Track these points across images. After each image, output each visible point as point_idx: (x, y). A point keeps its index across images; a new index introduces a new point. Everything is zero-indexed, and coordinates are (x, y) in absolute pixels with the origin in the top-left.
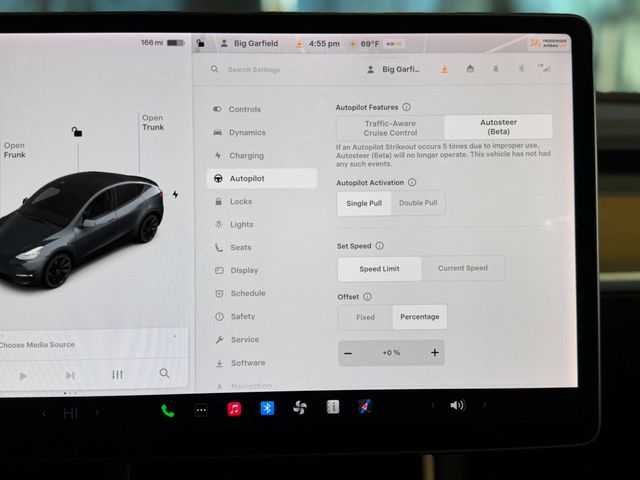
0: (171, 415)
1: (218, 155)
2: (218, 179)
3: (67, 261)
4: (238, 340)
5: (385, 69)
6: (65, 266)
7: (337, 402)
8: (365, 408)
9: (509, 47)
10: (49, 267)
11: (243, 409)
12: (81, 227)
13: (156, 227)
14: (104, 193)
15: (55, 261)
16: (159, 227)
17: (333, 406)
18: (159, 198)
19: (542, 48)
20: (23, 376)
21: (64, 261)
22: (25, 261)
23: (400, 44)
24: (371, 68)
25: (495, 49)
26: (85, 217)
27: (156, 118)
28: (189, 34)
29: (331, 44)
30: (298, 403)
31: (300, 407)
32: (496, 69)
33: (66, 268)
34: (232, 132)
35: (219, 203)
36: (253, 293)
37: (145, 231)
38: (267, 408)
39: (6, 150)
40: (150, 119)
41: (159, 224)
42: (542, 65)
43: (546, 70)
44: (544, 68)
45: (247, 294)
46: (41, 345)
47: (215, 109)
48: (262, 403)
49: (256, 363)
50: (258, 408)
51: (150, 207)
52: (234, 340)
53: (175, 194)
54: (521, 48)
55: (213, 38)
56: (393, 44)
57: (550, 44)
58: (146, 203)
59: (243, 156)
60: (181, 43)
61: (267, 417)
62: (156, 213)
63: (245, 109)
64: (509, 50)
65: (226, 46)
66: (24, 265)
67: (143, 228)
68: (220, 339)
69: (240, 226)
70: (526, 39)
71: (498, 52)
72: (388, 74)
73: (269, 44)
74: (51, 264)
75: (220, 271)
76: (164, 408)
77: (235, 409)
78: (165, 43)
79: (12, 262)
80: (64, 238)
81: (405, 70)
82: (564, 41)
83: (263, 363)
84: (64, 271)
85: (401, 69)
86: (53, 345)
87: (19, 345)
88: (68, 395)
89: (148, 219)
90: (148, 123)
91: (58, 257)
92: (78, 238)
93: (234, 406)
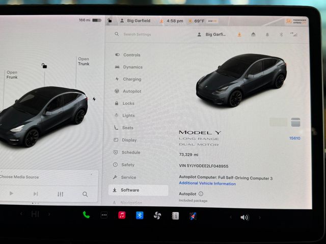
0: (88, 217)
1: (117, 79)
2: (117, 91)
3: (36, 133)
4: (125, 178)
5: (207, 34)
6: (36, 135)
7: (178, 213)
8: (193, 217)
9: (275, 23)
10: (27, 136)
11: (127, 215)
12: (45, 116)
13: (83, 116)
14: (57, 98)
15: (30, 133)
17: (176, 215)
18: (86, 101)
19: (293, 24)
20: (11, 193)
22: (14, 133)
23: (216, 21)
24: (199, 33)
26: (47, 110)
27: (85, 59)
28: (104, 16)
29: (178, 21)
30: (156, 213)
31: (157, 216)
32: (267, 35)
33: (36, 137)
34: (125, 67)
35: (117, 104)
36: (134, 153)
38: (140, 215)
39: (8, 75)
40: (82, 59)
41: (85, 115)
43: (295, 36)
44: (294, 34)
45: (130, 153)
46: (22, 177)
47: (116, 55)
48: (137, 212)
49: (134, 191)
50: (135, 215)
51: (81, 105)
52: (123, 177)
53: (94, 99)
54: (282, 24)
55: (116, 18)
56: (212, 21)
57: (297, 22)
58: (79, 103)
59: (130, 80)
60: (100, 20)
61: (140, 220)
62: (83, 109)
63: (132, 55)
64: (275, 24)
65: (123, 22)
66: (14, 134)
67: (76, 117)
68: (115, 177)
69: (127, 116)
70: (284, 19)
71: (268, 25)
72: (209, 37)
73: (145, 21)
74: (28, 134)
75: (117, 140)
76: (84, 213)
77: (122, 215)
78: (91, 20)
79: (8, 133)
80: (35, 121)
81: (218, 35)
82: (305, 20)
83: (138, 190)
84: (35, 138)
85: (216, 34)
86: (27, 177)
87: (10, 177)
88: (34, 204)
89: (79, 112)
90: (81, 61)
91: (32, 131)
92: (43, 121)
93: (122, 214)
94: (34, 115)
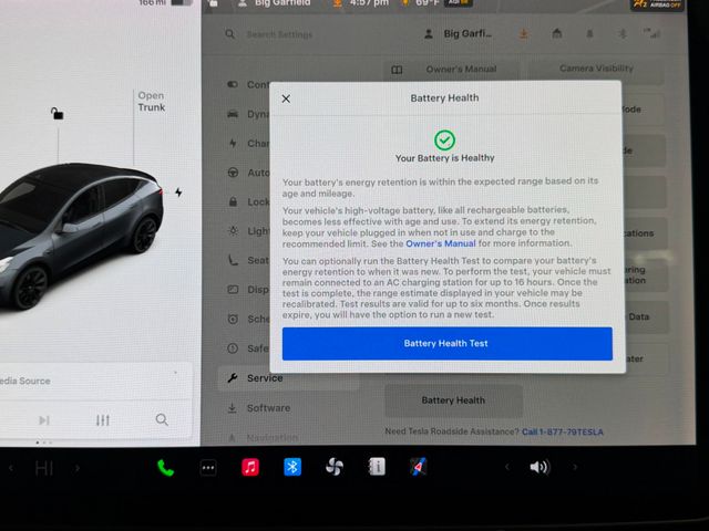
0: (170, 473)
1: (233, 143)
2: (233, 173)
3: (42, 276)
4: (256, 379)
5: (447, 33)
6: (41, 281)
7: (382, 460)
8: (418, 468)
10: (20, 283)
12: (60, 233)
13: (153, 234)
14: (90, 190)
15: (27, 275)
16: (157, 234)
17: (378, 466)
18: (157, 198)
21: (39, 275)
24: (429, 31)
25: (590, 9)
26: (65, 220)
27: (154, 96)
30: (332, 460)
31: (335, 467)
32: (590, 34)
33: (41, 284)
34: (251, 114)
35: (233, 203)
37: (139, 238)
38: (293, 466)
40: (148, 96)
41: (157, 230)
42: (649, 30)
43: (654, 36)
44: (653, 32)
45: (268, 320)
46: (9, 381)
47: (230, 84)
48: (286, 460)
49: (279, 409)
51: (146, 208)
52: (251, 378)
53: (178, 192)
58: (141, 202)
59: (264, 144)
60: (188, 2)
62: (152, 217)
63: (268, 84)
67: (136, 235)
68: (233, 377)
69: (259, 232)
71: (592, 12)
72: (452, 39)
74: (23, 278)
75: (234, 290)
76: (161, 464)
77: (251, 467)
78: (168, 2)
80: (39, 247)
81: (473, 34)
83: (288, 408)
84: (39, 288)
85: (467, 34)
86: (23, 381)
88: (41, 445)
89: (144, 223)
90: (145, 102)
91: (31, 270)
92: (56, 247)
94: (36, 231)
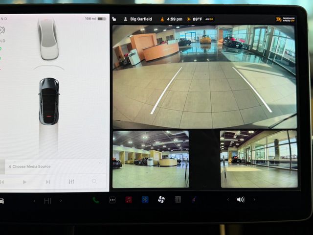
0: (98, 202)
7: (180, 197)
8: (194, 200)
17: (178, 199)
20: (24, 182)
28: (108, 14)
30: (160, 197)
31: (161, 200)
38: (145, 199)
46: (34, 166)
48: (142, 197)
55: (120, 17)
60: (105, 19)
76: (94, 198)
77: (129, 200)
78: (97, 19)
86: (40, 167)
87: (23, 167)
93: (129, 198)
